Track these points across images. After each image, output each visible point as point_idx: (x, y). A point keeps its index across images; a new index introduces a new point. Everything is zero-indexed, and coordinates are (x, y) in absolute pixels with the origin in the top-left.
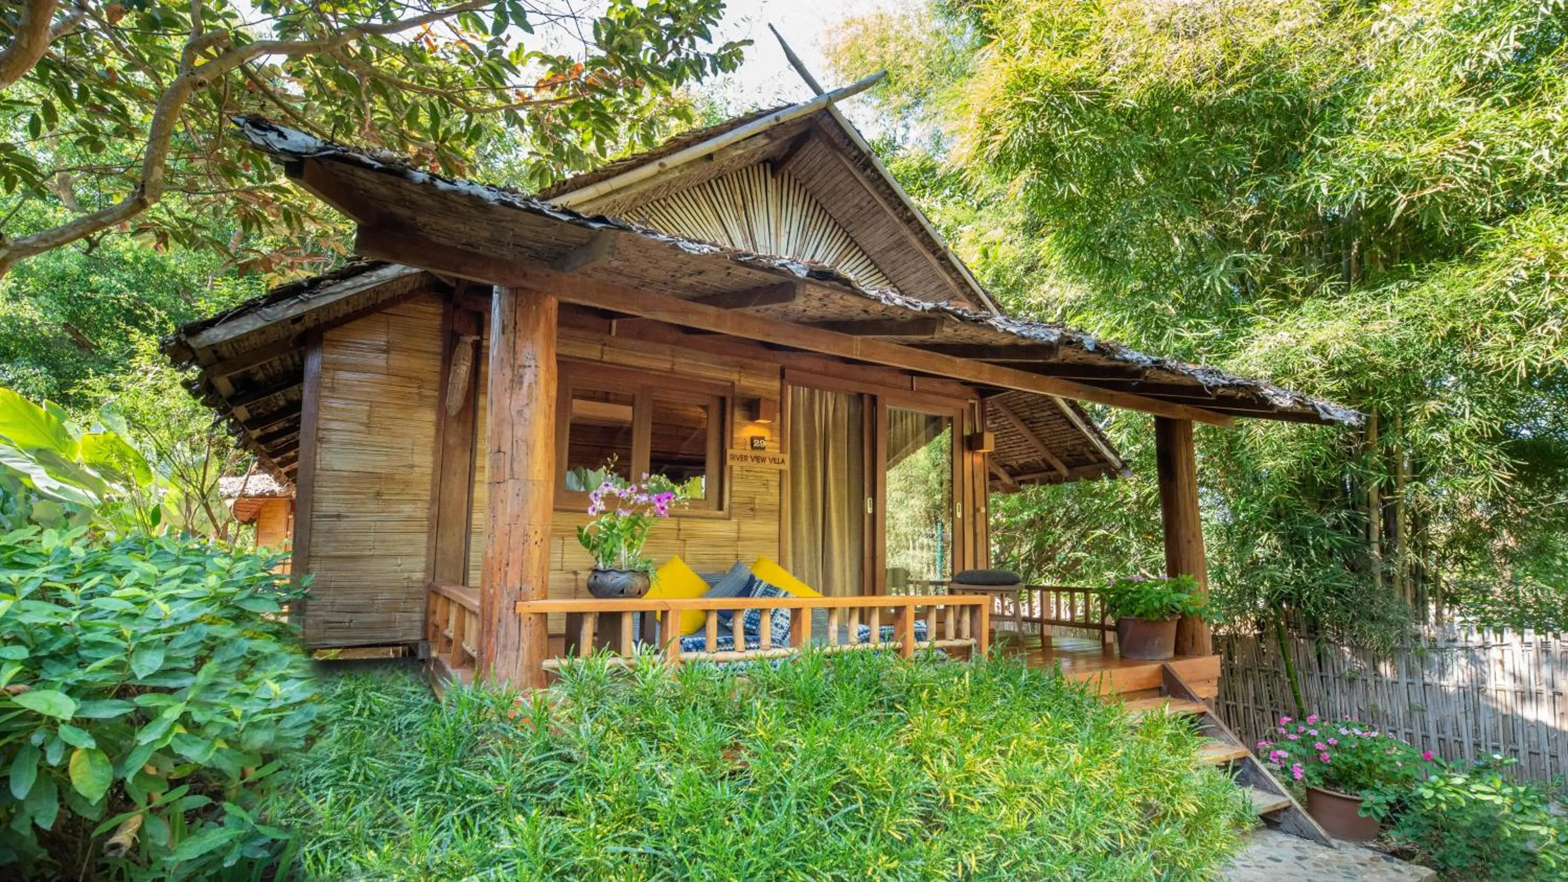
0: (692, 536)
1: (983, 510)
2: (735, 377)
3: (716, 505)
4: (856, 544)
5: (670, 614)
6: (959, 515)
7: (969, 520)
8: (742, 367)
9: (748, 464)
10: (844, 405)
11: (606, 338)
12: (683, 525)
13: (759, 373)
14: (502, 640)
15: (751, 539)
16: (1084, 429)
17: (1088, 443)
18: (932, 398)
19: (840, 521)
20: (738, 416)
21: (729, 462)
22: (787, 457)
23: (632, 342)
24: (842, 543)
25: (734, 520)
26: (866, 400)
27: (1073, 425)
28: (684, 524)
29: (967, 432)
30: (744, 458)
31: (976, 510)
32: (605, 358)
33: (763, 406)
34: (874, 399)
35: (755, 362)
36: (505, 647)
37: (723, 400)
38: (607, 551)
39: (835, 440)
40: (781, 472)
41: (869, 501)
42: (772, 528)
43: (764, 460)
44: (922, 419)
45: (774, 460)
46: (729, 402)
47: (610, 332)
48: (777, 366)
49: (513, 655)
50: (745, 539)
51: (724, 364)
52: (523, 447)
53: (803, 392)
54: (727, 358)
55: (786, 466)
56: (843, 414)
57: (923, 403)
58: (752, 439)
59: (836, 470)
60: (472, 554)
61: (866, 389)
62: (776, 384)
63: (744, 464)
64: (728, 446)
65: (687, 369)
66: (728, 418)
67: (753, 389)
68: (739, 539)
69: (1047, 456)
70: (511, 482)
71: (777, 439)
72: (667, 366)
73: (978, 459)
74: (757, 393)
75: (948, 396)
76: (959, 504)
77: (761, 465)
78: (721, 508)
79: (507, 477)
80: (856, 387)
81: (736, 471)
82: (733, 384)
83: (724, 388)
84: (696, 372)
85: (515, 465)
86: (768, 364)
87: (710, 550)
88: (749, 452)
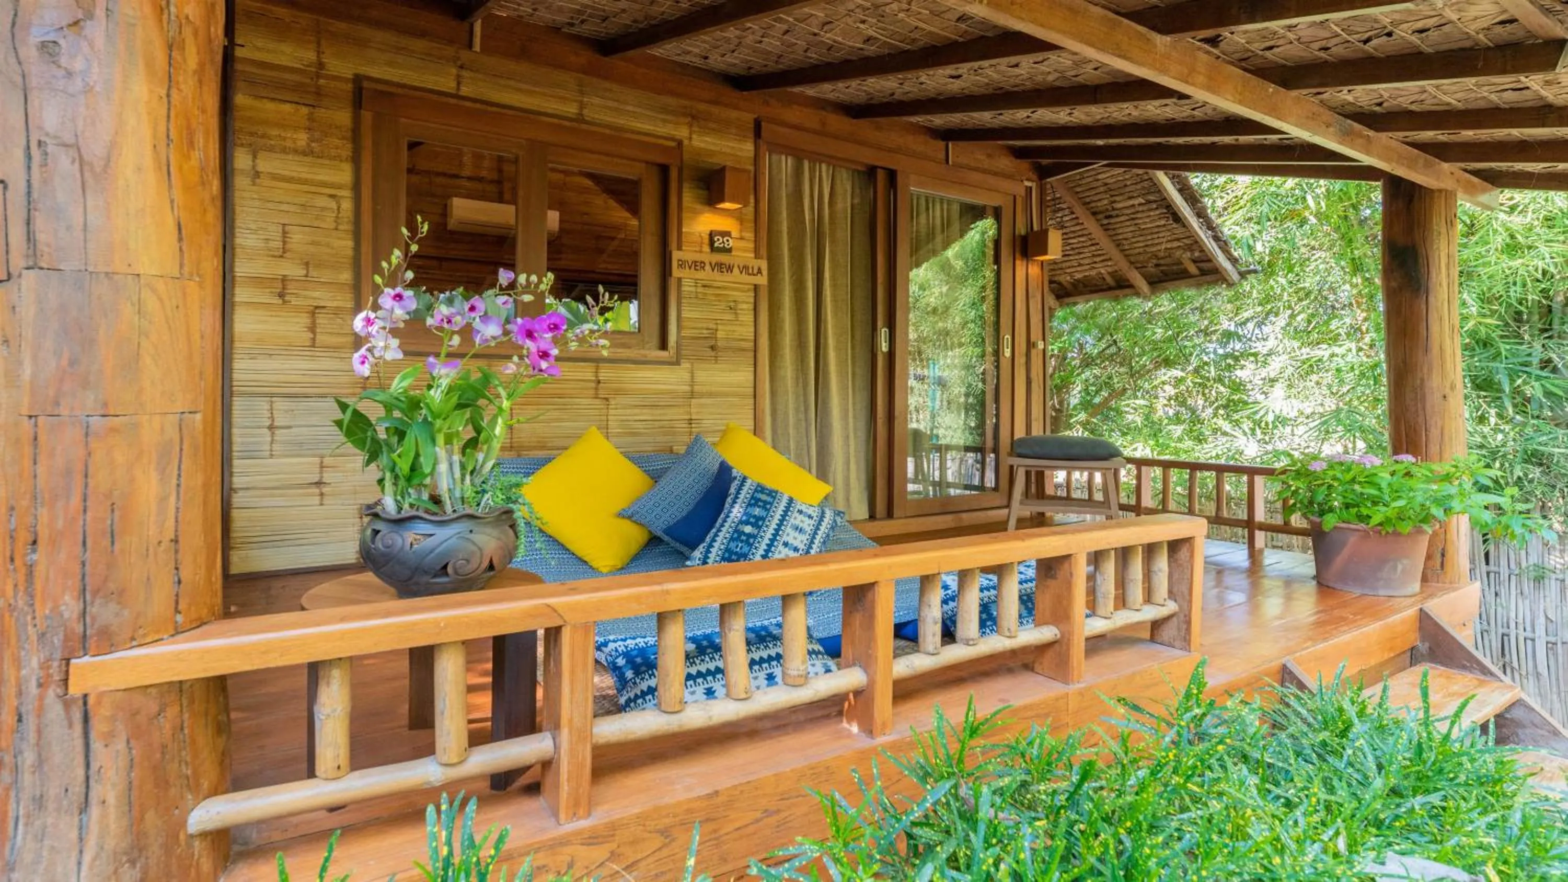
0: (618, 392)
1: (1041, 345)
2: (682, 132)
3: (655, 340)
4: (863, 398)
5: (566, 636)
6: (1008, 352)
7: (1020, 361)
8: (694, 118)
9: (706, 274)
10: (845, 184)
11: (465, 55)
12: (603, 376)
13: (722, 127)
14: (27, 779)
15: (711, 395)
16: (1194, 222)
17: (1196, 243)
18: (976, 177)
19: (841, 363)
20: (688, 197)
21: (676, 272)
22: (764, 265)
23: (512, 66)
24: (844, 398)
25: (685, 365)
26: (881, 175)
27: (1177, 218)
28: (605, 373)
29: (1021, 230)
30: (698, 265)
31: (1030, 345)
32: (465, 91)
33: (730, 181)
34: (892, 175)
35: (715, 110)
36: (39, 802)
37: (664, 170)
38: (404, 466)
39: (833, 242)
40: (756, 288)
41: (883, 333)
42: (742, 376)
43: (730, 269)
44: (956, 208)
45: (745, 269)
46: (674, 174)
47: (470, 46)
48: (749, 118)
49: (68, 828)
50: (702, 395)
51: (665, 110)
52: (64, 163)
53: (786, 164)
54: (672, 101)
55: (763, 280)
56: (845, 203)
57: (962, 184)
58: (711, 235)
59: (834, 286)
60: (235, 431)
61: (882, 160)
62: (748, 147)
63: (700, 275)
64: (673, 245)
65: (608, 118)
66: (673, 200)
67: (712, 153)
68: (692, 395)
69: (1123, 266)
70: (30, 277)
71: (750, 235)
72: (571, 109)
73: (1034, 270)
74: (718, 161)
75: (996, 174)
76: (1008, 337)
77: (727, 277)
78: (663, 345)
79: (18, 261)
80: (869, 157)
81: (688, 287)
82: (680, 143)
83: (665, 150)
84: (621, 121)
85: (40, 222)
86: (734, 114)
87: (646, 414)
88: (707, 257)
